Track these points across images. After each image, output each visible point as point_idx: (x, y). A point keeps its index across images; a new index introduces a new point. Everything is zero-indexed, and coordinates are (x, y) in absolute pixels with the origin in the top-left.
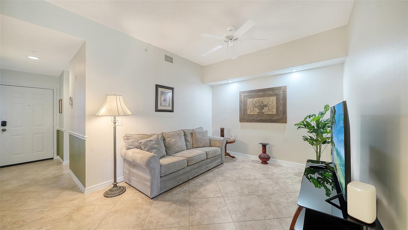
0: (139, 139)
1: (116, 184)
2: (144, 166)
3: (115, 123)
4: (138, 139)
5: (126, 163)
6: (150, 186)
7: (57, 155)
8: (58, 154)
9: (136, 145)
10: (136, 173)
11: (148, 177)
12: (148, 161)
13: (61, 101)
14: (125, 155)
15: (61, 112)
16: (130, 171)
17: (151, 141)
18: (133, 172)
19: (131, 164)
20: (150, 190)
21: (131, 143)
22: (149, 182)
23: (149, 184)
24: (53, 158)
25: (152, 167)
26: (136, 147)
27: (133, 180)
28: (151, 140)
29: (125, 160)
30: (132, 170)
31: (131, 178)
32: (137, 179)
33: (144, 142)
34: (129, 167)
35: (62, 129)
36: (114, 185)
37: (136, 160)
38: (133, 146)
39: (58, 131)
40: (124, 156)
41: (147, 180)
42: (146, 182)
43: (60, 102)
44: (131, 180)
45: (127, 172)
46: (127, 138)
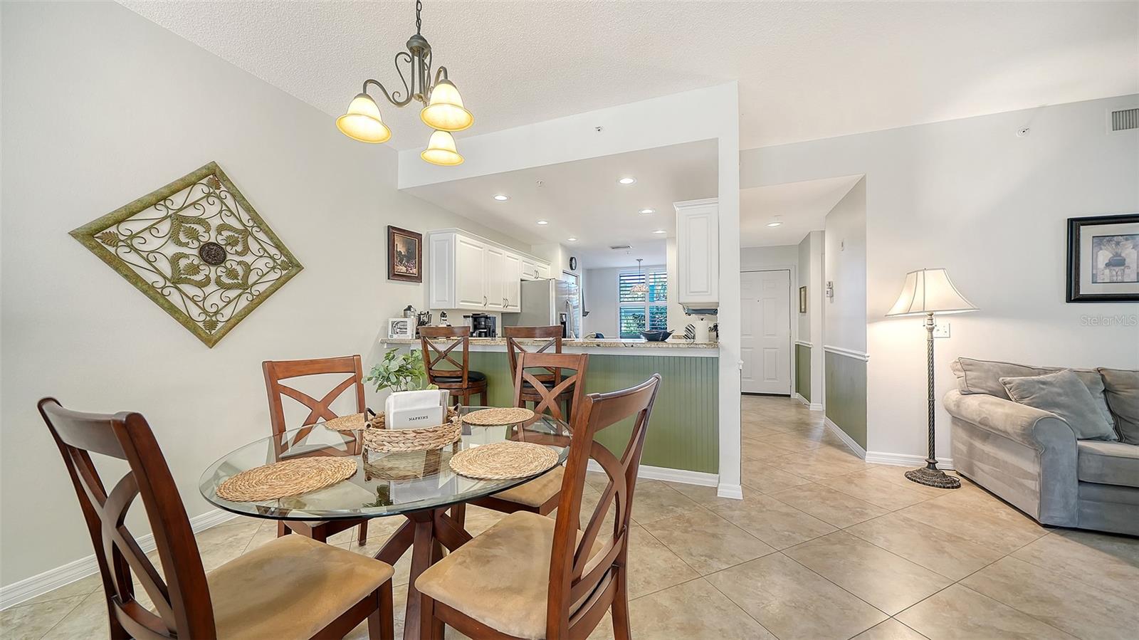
0: (1000, 373)
1: (934, 464)
2: (1018, 436)
3: (931, 330)
4: (998, 374)
5: (958, 426)
6: (1038, 490)
7: (796, 392)
8: (798, 390)
9: (992, 388)
10: (992, 454)
11: (1033, 468)
12: (1031, 424)
13: (803, 289)
14: (958, 407)
15: (803, 310)
16: (971, 448)
17: (1044, 383)
18: (983, 451)
19: (979, 430)
20: (1038, 501)
21: (977, 381)
22: (1033, 480)
23: (1034, 485)
24: (789, 396)
25: (1044, 444)
26: (989, 391)
27: (983, 471)
28: (1043, 380)
29: (958, 420)
30: (978, 444)
31: (976, 466)
32: (995, 469)
33: (1018, 381)
34: (971, 437)
35: (808, 343)
36: (929, 463)
37: (990, 419)
38: (983, 389)
39: (798, 346)
40: (953, 408)
41: (1027, 475)
42: (1023, 480)
43: (803, 293)
44: (976, 469)
45: (964, 448)
46: (963, 367)
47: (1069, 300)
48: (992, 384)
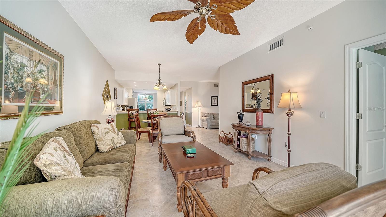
1: (199, 126)
2: (206, 121)
3: (199, 109)
5: (201, 121)
16: (202, 123)
19: (203, 121)
23: (207, 125)
25: (208, 120)
27: (203, 125)
28: (208, 114)
30: (203, 122)
33: (206, 115)
37: (204, 119)
40: (201, 119)
46: (202, 113)
47: (211, 105)
48: (204, 115)
